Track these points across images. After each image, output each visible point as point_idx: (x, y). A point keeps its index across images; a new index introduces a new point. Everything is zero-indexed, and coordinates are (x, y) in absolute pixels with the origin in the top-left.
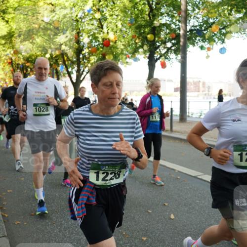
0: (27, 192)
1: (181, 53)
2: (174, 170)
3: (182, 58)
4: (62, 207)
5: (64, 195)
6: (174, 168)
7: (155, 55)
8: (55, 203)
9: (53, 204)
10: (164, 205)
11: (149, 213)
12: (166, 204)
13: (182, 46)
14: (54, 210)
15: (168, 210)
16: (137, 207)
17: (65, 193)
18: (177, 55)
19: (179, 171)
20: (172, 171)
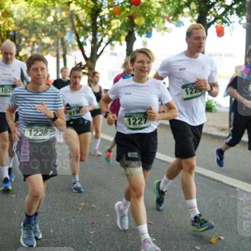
0: (20, 214)
1: (247, 14)
2: (235, 188)
3: (248, 21)
4: (69, 238)
5: (73, 220)
6: (235, 185)
7: (208, 17)
8: (60, 232)
9: (56, 233)
10: (220, 239)
11: (197, 249)
12: (222, 238)
13: (248, 3)
14: (59, 241)
15: (224, 247)
16: (178, 241)
17: (74, 218)
18: (240, 16)
19: (241, 190)
20: (231, 189)
